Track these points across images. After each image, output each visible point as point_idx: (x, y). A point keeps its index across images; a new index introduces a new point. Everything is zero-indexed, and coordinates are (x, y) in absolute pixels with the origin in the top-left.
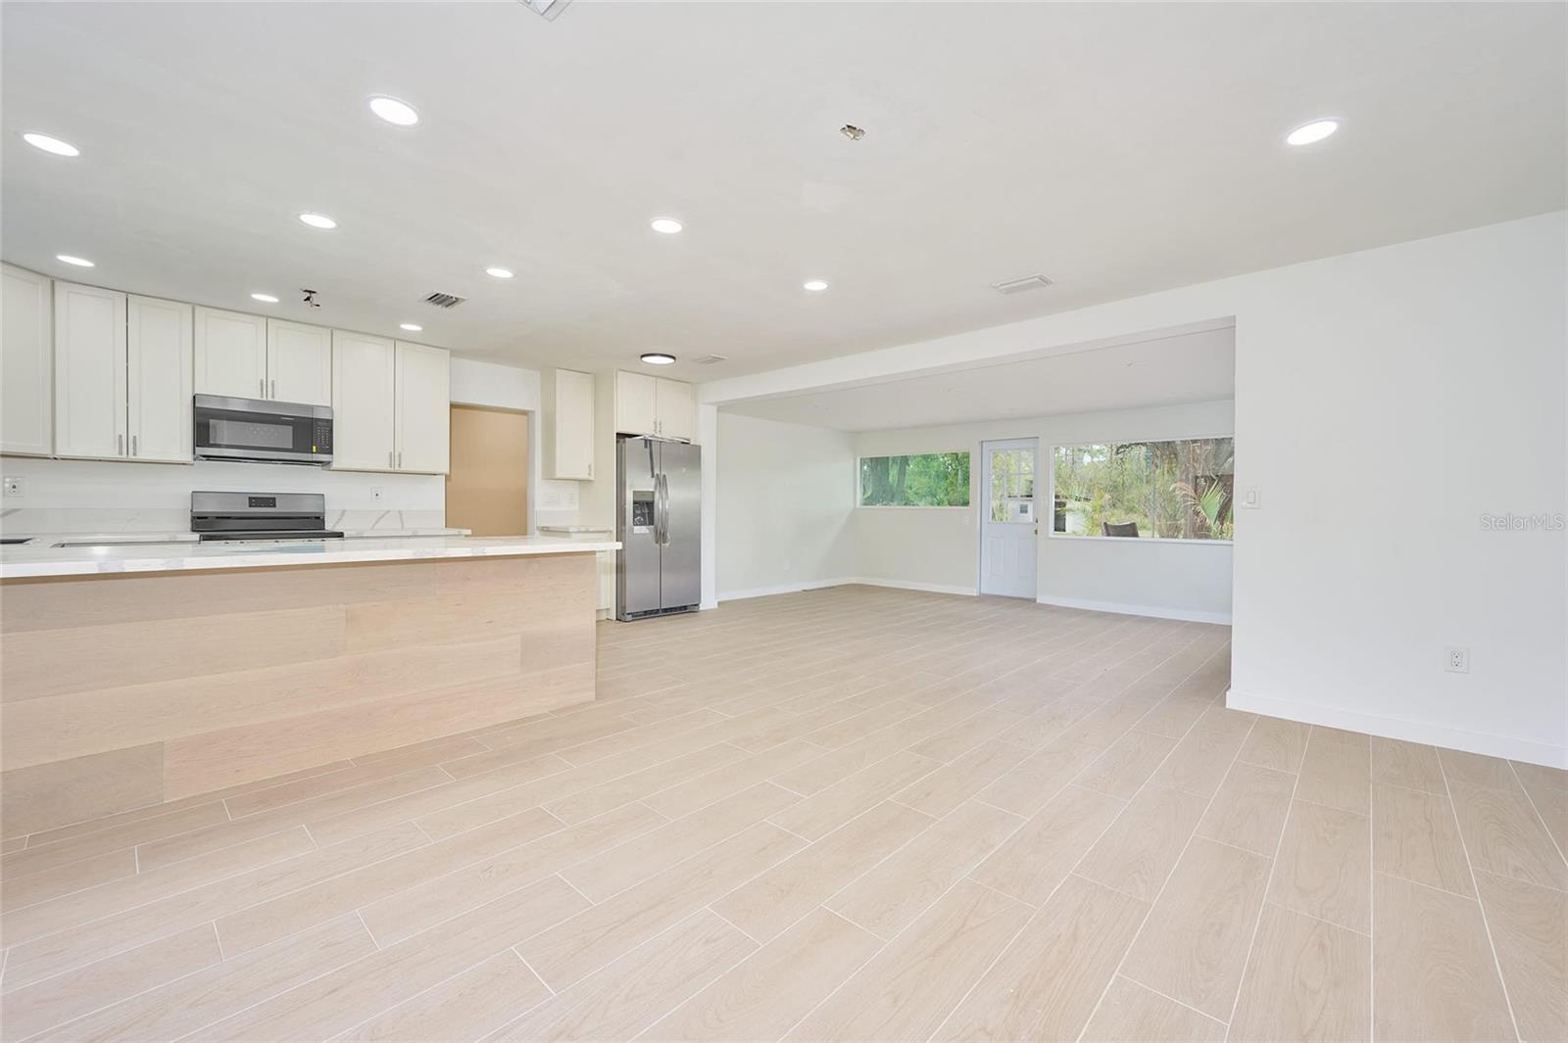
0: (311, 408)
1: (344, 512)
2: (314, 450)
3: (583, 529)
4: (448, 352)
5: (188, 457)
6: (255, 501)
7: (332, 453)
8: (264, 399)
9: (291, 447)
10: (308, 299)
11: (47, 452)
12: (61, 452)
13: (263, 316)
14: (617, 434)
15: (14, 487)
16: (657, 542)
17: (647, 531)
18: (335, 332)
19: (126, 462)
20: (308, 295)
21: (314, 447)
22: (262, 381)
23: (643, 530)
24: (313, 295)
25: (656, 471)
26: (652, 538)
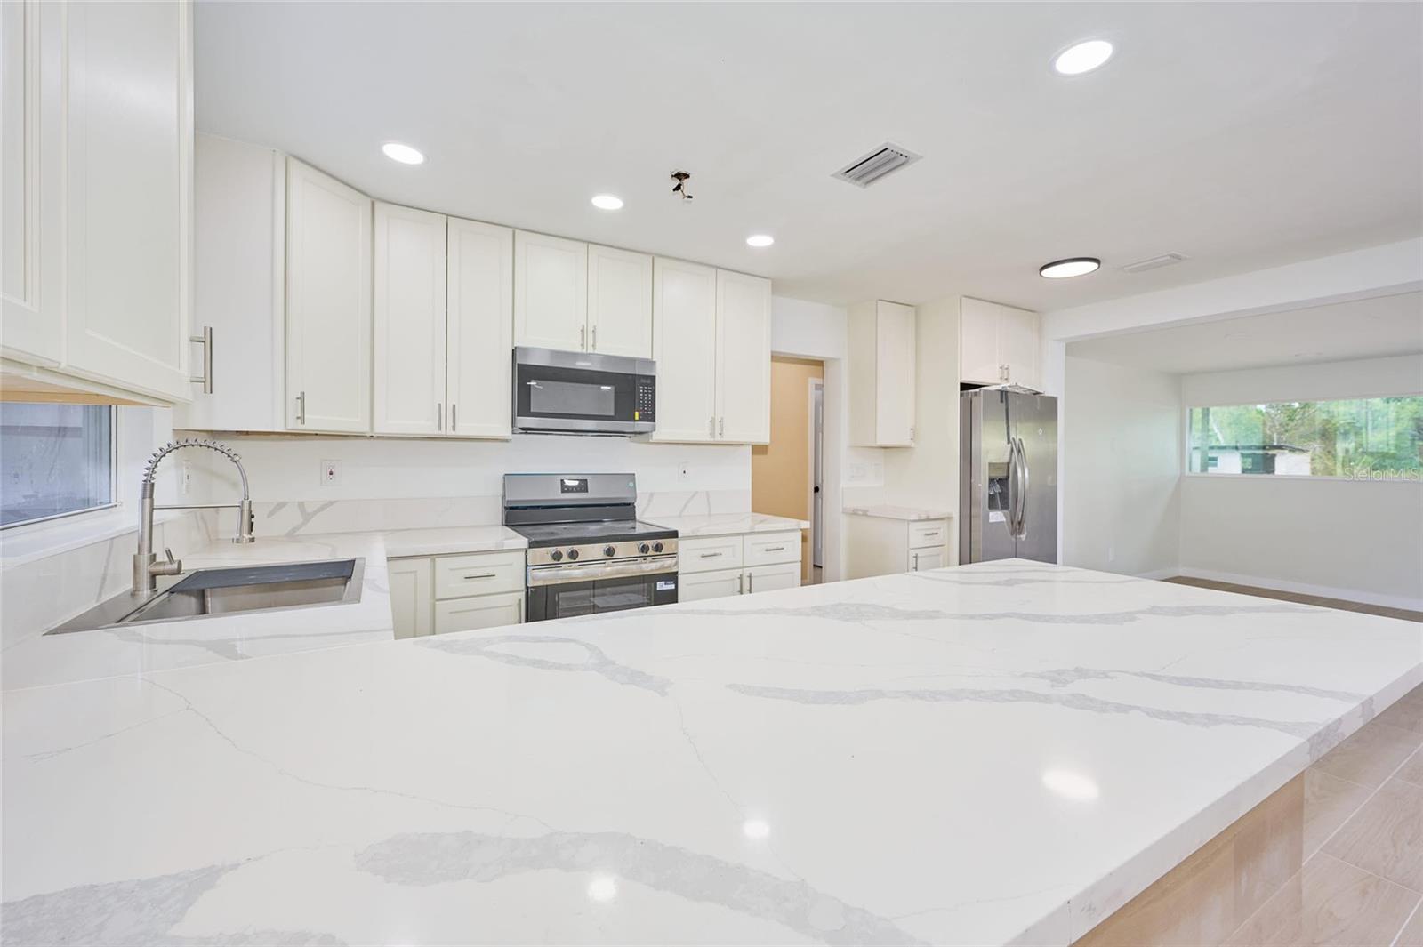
0: (632, 361)
1: (652, 495)
2: (637, 418)
3: (924, 517)
4: (770, 282)
5: (505, 430)
7: (654, 421)
8: (585, 351)
9: (612, 414)
10: (678, 188)
11: (365, 429)
12: (380, 429)
13: (584, 241)
14: (962, 384)
15: (331, 473)
16: (1012, 534)
17: (1004, 519)
18: (657, 260)
19: (445, 440)
20: (678, 181)
21: (637, 413)
22: (583, 326)
23: (997, 516)
24: (685, 181)
25: (1012, 436)
26: (1007, 528)
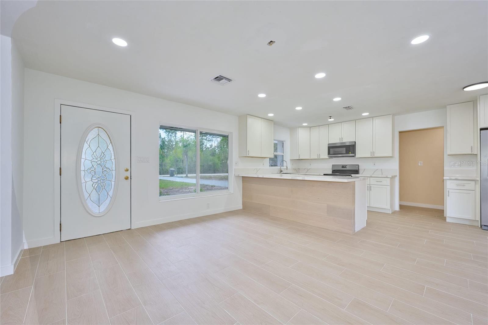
1: (365, 169)
4: (391, 115)
5: (327, 157)
6: (343, 166)
7: (355, 154)
8: (341, 142)
9: (345, 153)
14: (480, 129)
15: (310, 164)
19: (318, 160)
20: (330, 117)
21: (352, 152)
22: (340, 138)
